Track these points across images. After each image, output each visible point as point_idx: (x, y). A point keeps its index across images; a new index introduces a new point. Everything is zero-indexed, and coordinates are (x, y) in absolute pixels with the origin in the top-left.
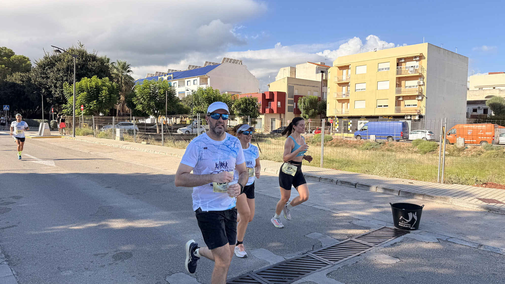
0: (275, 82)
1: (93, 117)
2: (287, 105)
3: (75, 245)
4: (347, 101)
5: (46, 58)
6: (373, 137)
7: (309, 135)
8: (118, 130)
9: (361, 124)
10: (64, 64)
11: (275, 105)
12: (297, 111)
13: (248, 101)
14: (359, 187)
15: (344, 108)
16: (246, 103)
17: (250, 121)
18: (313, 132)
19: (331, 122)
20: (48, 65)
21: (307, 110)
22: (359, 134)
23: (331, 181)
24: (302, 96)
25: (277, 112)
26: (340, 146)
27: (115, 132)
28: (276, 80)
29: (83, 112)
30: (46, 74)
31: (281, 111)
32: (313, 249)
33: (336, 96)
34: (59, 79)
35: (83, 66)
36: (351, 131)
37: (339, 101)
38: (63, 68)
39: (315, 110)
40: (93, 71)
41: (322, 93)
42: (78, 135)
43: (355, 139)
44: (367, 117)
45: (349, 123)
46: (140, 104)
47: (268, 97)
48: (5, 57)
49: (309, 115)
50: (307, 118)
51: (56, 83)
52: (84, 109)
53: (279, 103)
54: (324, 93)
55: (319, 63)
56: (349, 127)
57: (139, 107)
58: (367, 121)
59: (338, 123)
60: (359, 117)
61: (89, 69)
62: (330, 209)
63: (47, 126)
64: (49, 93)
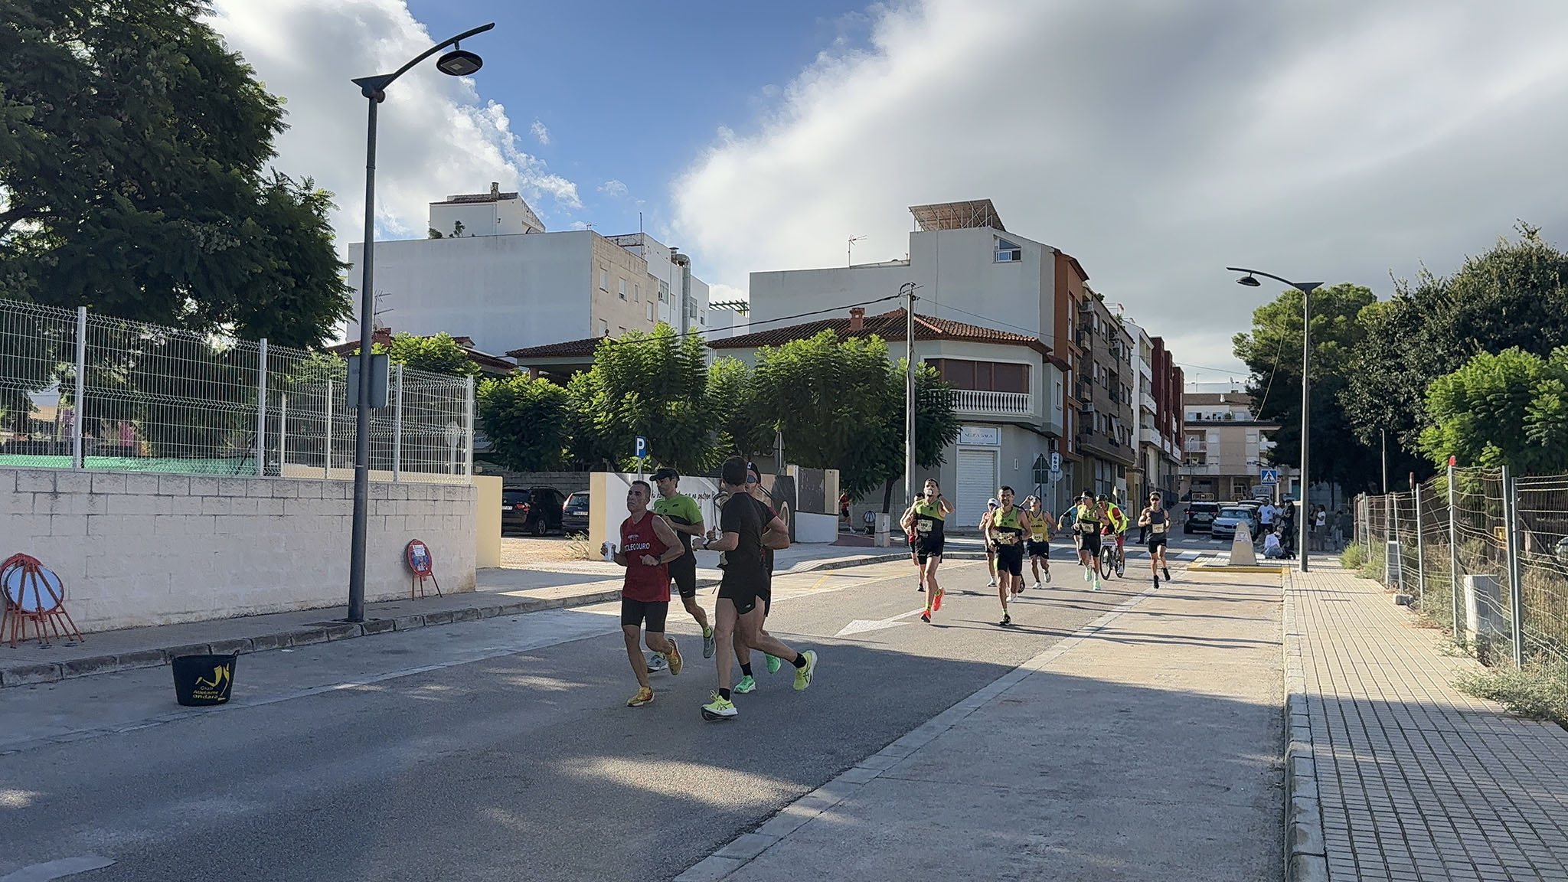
63: (1243, 533)
64: (1408, 422)
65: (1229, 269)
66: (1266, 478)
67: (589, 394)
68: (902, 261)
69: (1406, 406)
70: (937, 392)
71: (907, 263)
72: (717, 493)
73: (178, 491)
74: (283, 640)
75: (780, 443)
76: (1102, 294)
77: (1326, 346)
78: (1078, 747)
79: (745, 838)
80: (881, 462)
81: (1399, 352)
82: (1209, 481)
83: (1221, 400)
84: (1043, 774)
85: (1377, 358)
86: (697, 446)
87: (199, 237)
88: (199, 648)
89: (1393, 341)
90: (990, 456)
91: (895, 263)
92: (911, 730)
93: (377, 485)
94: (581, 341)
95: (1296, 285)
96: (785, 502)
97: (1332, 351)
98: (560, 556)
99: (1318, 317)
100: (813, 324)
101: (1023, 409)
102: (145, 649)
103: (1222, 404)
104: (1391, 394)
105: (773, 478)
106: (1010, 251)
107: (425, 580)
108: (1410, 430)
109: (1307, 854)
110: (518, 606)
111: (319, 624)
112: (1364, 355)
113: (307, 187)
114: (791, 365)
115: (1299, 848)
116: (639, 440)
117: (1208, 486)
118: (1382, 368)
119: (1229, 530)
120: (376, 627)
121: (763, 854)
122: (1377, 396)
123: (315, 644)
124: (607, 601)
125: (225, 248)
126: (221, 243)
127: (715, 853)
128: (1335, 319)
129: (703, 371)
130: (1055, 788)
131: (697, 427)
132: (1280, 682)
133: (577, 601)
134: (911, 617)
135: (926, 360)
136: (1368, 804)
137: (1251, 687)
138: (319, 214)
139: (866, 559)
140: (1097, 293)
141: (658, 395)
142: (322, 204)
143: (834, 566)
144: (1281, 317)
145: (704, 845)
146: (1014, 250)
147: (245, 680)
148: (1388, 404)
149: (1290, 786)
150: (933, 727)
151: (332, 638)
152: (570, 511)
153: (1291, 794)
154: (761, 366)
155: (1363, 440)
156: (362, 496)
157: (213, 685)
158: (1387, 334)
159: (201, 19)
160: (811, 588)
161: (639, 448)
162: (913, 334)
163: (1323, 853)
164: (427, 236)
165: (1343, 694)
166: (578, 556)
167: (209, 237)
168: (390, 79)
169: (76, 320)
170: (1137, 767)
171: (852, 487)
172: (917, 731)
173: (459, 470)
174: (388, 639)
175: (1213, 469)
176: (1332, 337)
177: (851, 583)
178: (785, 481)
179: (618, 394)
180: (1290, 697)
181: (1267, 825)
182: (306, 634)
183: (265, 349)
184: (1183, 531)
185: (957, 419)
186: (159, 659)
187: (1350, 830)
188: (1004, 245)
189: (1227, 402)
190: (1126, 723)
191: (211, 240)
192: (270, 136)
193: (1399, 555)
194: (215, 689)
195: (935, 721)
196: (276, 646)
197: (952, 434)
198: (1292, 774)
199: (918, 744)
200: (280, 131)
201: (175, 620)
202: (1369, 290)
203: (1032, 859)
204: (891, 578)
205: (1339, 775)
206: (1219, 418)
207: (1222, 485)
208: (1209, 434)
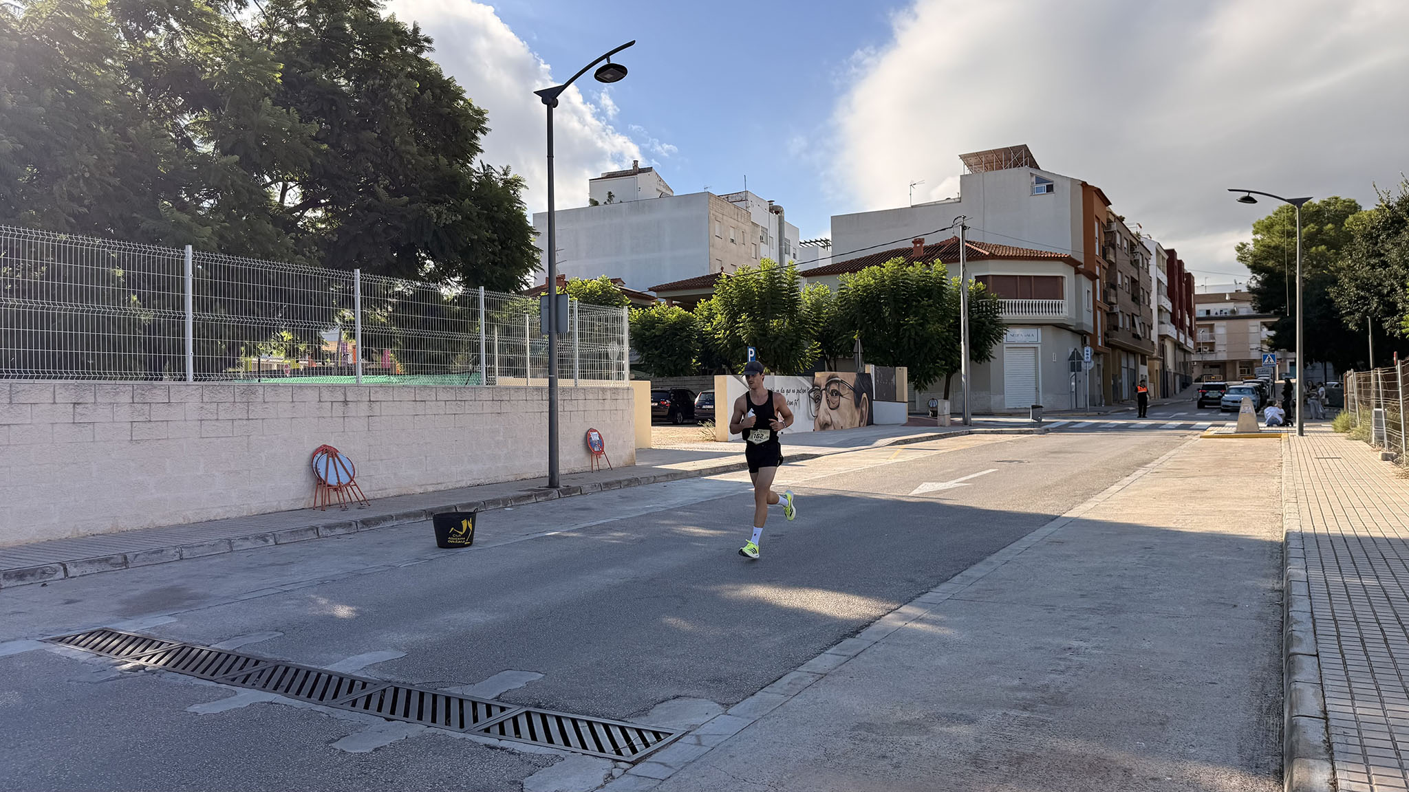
5: (1382, 209)
20: (1384, 229)
30: (1383, 255)
48: (1327, 224)
63: (1247, 407)
64: (1391, 309)
65: (1230, 190)
66: (1266, 361)
67: (710, 318)
68: (954, 199)
69: (1390, 296)
70: (986, 302)
71: (958, 200)
72: (811, 388)
73: (428, 398)
74: (505, 502)
75: (859, 348)
76: (1123, 216)
77: (1316, 250)
78: (1111, 576)
79: (849, 641)
80: (941, 359)
81: (1382, 252)
82: (1220, 366)
83: (1227, 298)
84: (1082, 596)
85: (1362, 257)
86: (793, 353)
87: (432, 214)
88: (449, 508)
89: (1377, 243)
90: (1032, 352)
91: (949, 201)
92: (974, 564)
93: (564, 389)
94: (703, 277)
95: (1289, 201)
96: (865, 394)
97: (1322, 255)
98: (695, 439)
99: (1309, 226)
100: (882, 253)
101: (1059, 312)
102: (412, 510)
103: (1228, 301)
104: (1376, 287)
105: (854, 375)
106: (1045, 185)
107: (600, 457)
108: (1393, 316)
109: (1302, 654)
110: (667, 476)
111: (529, 490)
112: (1351, 256)
113: (505, 174)
114: (866, 288)
115: (1294, 650)
116: (750, 350)
117: (1218, 369)
118: (1367, 266)
119: (1236, 404)
120: (569, 491)
121: (863, 653)
122: (1363, 289)
123: (527, 504)
124: (732, 471)
125: (451, 222)
126: (449, 218)
127: (827, 652)
128: (1324, 228)
129: (796, 295)
130: (1093, 606)
131: (795, 338)
132: (1279, 524)
133: (709, 471)
134: (971, 479)
135: (976, 277)
136: (1355, 617)
137: (1255, 528)
138: (514, 193)
139: (932, 436)
140: (1118, 215)
141: (763, 314)
142: (516, 186)
143: (906, 442)
144: (1277, 228)
145: (817, 646)
146: (1048, 184)
147: (482, 529)
148: (1373, 296)
149: (1288, 604)
150: (992, 562)
151: (538, 500)
152: (700, 405)
153: (1288, 609)
154: (843, 289)
155: (1352, 326)
156: (554, 397)
157: (461, 533)
158: (1371, 237)
159: (424, 55)
160: (888, 458)
161: (750, 356)
162: (965, 257)
163: (1315, 653)
164: (588, 204)
165: (1333, 530)
166: (708, 438)
167: (439, 215)
168: (560, 90)
169: (353, 279)
170: (1159, 590)
171: (919, 380)
172: (979, 566)
173: (620, 377)
174: (577, 500)
175: (1221, 355)
176: (1323, 242)
177: (921, 455)
178: (865, 377)
179: (733, 316)
180: (1287, 534)
181: (1268, 633)
182: (521, 497)
183: (483, 294)
184: (1196, 405)
185: (1003, 322)
186: (422, 516)
187: (1338, 636)
188: (1039, 180)
189: (1232, 300)
190: (1150, 557)
191: (441, 217)
192: (477, 138)
193: (1384, 420)
194: (462, 536)
195: (993, 558)
196: (501, 506)
197: (999, 336)
198: (1288, 594)
199: (979, 575)
200: (485, 134)
201: (431, 489)
202: (1354, 202)
203: (1075, 658)
204: (952, 450)
205: (1329, 594)
206: (1226, 313)
207: (1229, 368)
208: (1217, 326)
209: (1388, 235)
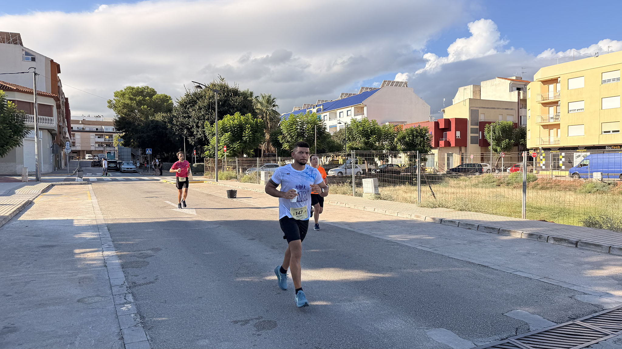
0: (452, 106)
1: (237, 159)
2: (469, 135)
3: (213, 309)
4: (558, 126)
5: (187, 95)
6: (597, 176)
7: (503, 174)
8: (263, 173)
9: (578, 158)
10: (206, 101)
11: (452, 136)
12: (484, 144)
13: (415, 132)
14: (582, 246)
15: (553, 136)
16: (413, 136)
17: (419, 158)
18: (507, 170)
19: (533, 156)
20: (190, 103)
21: (498, 141)
22: (577, 172)
23: (539, 237)
24: (489, 123)
25: (456, 145)
26: (547, 188)
27: (260, 175)
28: (453, 104)
29: (226, 154)
30: (187, 113)
31: (461, 143)
32: (516, 333)
33: (539, 120)
34: (200, 117)
35: (225, 101)
36: (563, 167)
37: (545, 126)
38: (204, 106)
39: (510, 140)
40: (235, 108)
41: (520, 118)
42: (221, 179)
43: (572, 179)
44: (588, 148)
45: (560, 157)
46: (287, 143)
47: (442, 126)
48: (147, 96)
49: (502, 147)
50: (498, 151)
51: (198, 123)
52: (227, 150)
53: (458, 134)
54: (522, 117)
55: (514, 78)
56: (561, 162)
57: (286, 146)
58: (588, 154)
59: (544, 157)
60: (575, 148)
61: (231, 105)
62: (539, 277)
64: (191, 134)
77: (144, 107)
82: (77, 152)
97: (145, 109)
99: (139, 97)
101: (52, 123)
103: (81, 124)
104: (185, 125)
108: (191, 137)
117: (76, 154)
146: (32, 57)
148: (184, 128)
175: (78, 148)
188: (27, 54)
202: (154, 90)
206: (80, 129)
207: (81, 154)
208: (77, 135)
209: (191, 106)
